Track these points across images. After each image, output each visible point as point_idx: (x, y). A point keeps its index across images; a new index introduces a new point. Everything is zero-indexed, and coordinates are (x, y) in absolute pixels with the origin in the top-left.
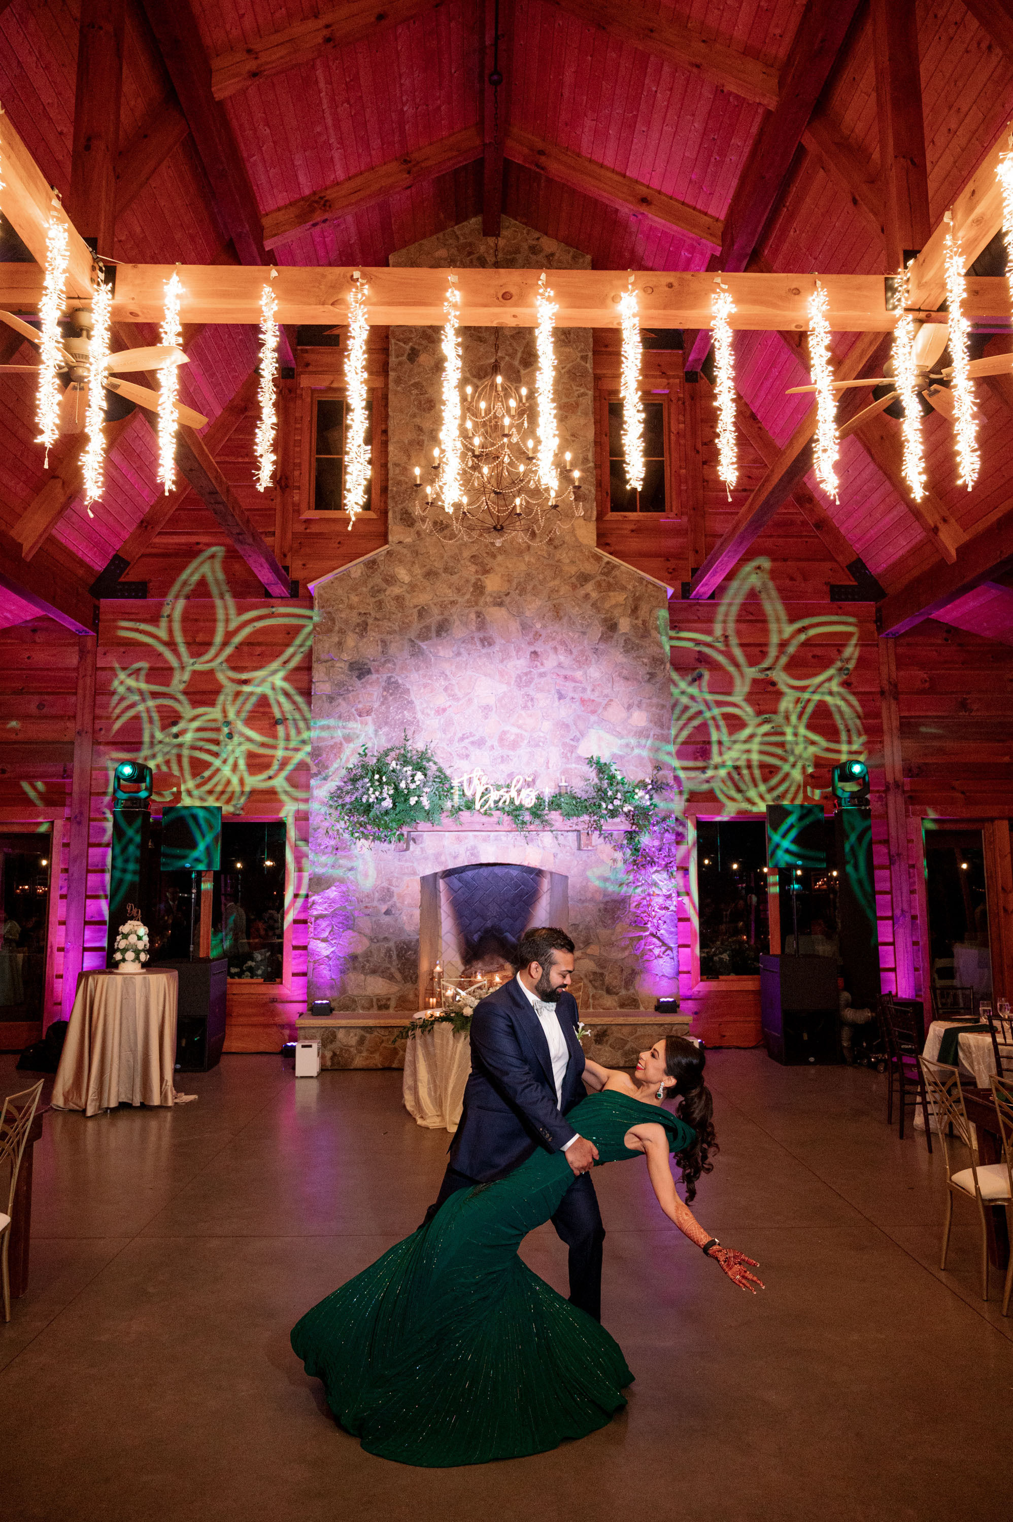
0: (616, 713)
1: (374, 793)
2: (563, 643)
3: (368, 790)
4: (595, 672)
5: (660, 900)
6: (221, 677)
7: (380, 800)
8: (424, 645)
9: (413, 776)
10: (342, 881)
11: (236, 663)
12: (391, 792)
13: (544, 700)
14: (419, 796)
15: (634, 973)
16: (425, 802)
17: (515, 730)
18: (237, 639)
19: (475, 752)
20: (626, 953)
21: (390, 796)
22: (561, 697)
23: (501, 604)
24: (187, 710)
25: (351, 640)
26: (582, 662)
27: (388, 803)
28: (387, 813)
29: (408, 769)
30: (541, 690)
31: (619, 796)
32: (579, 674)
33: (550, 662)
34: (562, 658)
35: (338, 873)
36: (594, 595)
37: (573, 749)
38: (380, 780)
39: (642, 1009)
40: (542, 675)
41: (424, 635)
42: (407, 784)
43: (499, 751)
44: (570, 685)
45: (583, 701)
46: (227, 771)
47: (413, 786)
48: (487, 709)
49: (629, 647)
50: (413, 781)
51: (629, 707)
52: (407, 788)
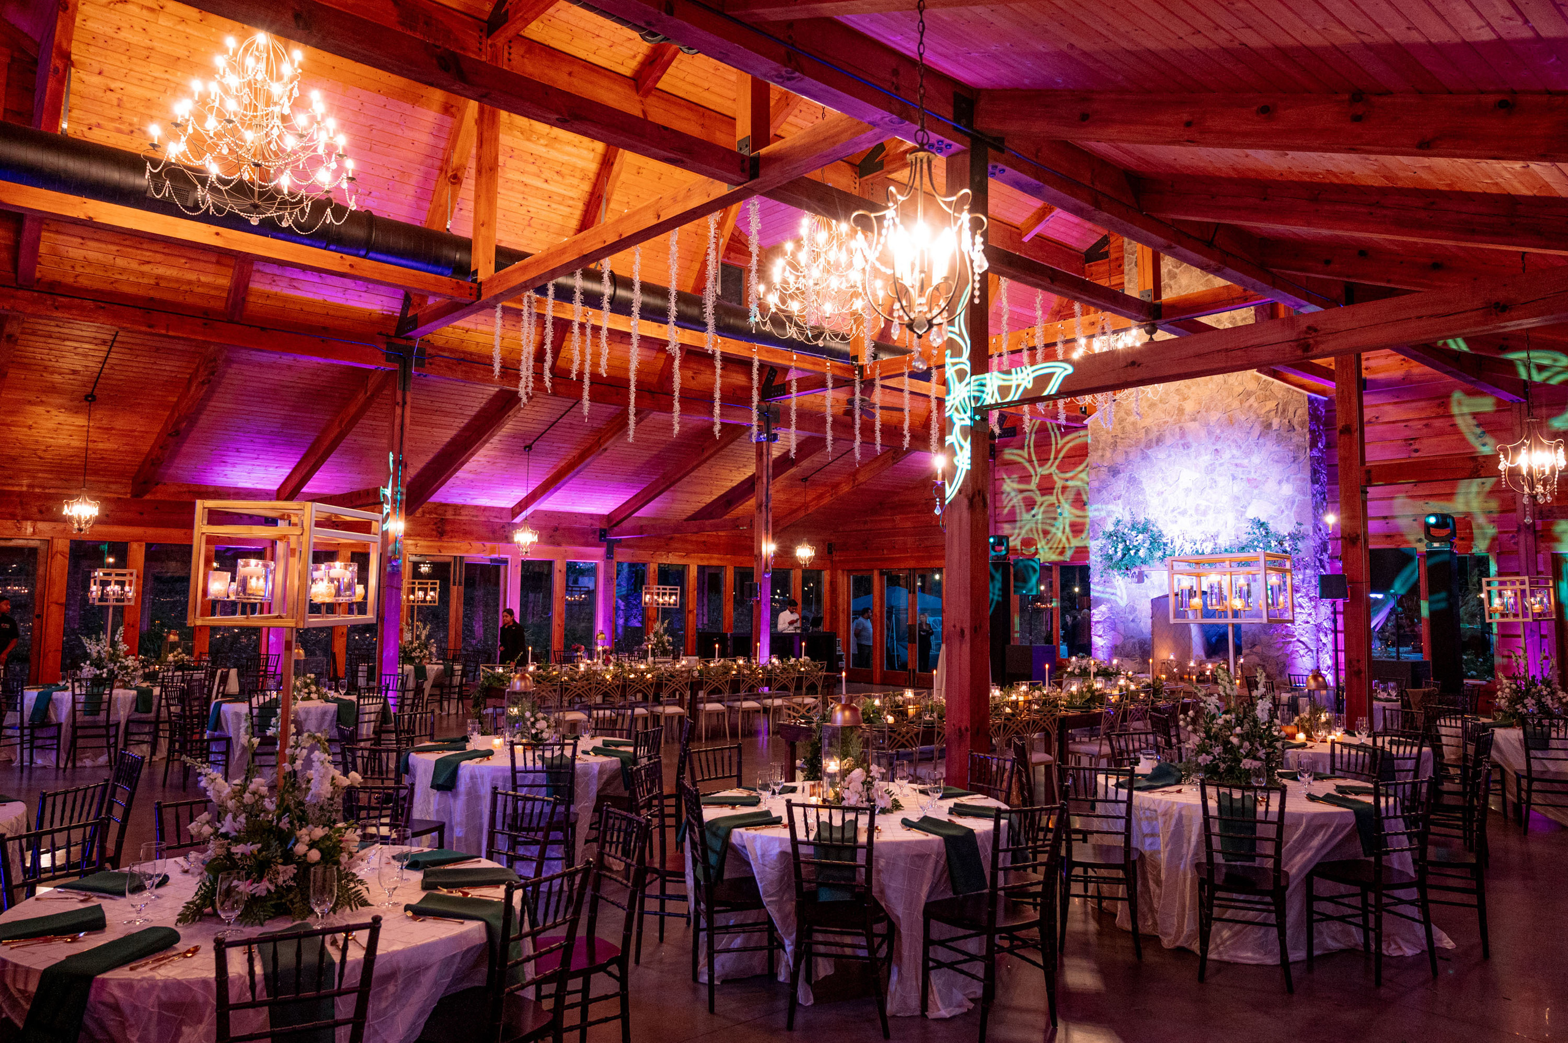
0: (1271, 486)
2: (1235, 441)
4: (1256, 459)
6: (1055, 478)
8: (1149, 452)
10: (1108, 601)
11: (1062, 468)
13: (1222, 481)
16: (1141, 553)
17: (1204, 503)
18: (1061, 455)
19: (1180, 519)
22: (1234, 478)
23: (1194, 420)
24: (1039, 499)
25: (1108, 454)
26: (1248, 454)
30: (1220, 475)
32: (1245, 462)
33: (1227, 455)
34: (1234, 452)
35: (1107, 596)
36: (1255, 405)
37: (1243, 514)
40: (1221, 465)
41: (1149, 446)
43: (1196, 518)
44: (1240, 469)
45: (1249, 480)
46: (1059, 534)
48: (1188, 490)
49: (1280, 439)
51: (1280, 482)
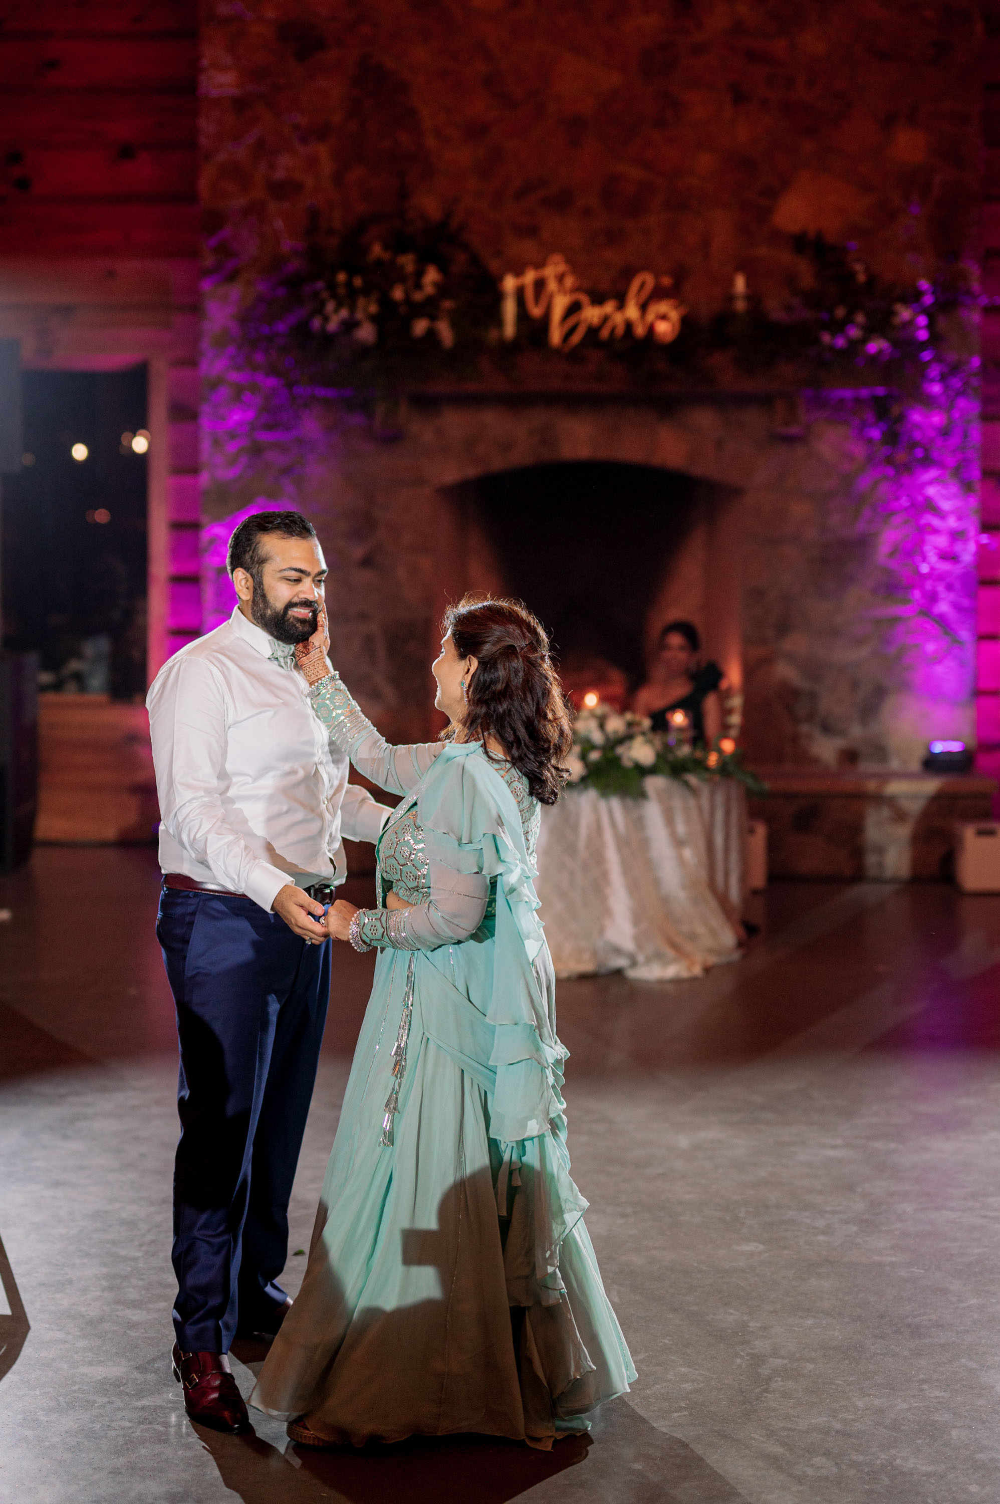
0: (858, 133)
1: (336, 311)
3: (322, 304)
5: (942, 541)
7: (350, 325)
9: (420, 273)
11: (31, 23)
12: (373, 309)
13: (702, 105)
14: (433, 318)
15: (880, 693)
16: (446, 333)
17: (637, 173)
20: (863, 652)
21: (373, 319)
22: (739, 97)
27: (366, 333)
28: (365, 351)
29: (408, 262)
30: (696, 84)
31: (860, 318)
32: (779, 46)
34: (743, 10)
37: (763, 214)
38: (349, 284)
39: (895, 764)
40: (698, 49)
42: (407, 293)
44: (759, 71)
45: (786, 108)
47: (418, 296)
48: (576, 125)
50: (419, 286)
52: (408, 300)
